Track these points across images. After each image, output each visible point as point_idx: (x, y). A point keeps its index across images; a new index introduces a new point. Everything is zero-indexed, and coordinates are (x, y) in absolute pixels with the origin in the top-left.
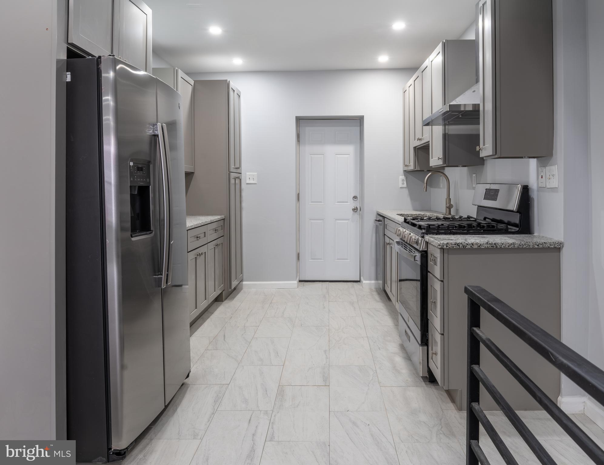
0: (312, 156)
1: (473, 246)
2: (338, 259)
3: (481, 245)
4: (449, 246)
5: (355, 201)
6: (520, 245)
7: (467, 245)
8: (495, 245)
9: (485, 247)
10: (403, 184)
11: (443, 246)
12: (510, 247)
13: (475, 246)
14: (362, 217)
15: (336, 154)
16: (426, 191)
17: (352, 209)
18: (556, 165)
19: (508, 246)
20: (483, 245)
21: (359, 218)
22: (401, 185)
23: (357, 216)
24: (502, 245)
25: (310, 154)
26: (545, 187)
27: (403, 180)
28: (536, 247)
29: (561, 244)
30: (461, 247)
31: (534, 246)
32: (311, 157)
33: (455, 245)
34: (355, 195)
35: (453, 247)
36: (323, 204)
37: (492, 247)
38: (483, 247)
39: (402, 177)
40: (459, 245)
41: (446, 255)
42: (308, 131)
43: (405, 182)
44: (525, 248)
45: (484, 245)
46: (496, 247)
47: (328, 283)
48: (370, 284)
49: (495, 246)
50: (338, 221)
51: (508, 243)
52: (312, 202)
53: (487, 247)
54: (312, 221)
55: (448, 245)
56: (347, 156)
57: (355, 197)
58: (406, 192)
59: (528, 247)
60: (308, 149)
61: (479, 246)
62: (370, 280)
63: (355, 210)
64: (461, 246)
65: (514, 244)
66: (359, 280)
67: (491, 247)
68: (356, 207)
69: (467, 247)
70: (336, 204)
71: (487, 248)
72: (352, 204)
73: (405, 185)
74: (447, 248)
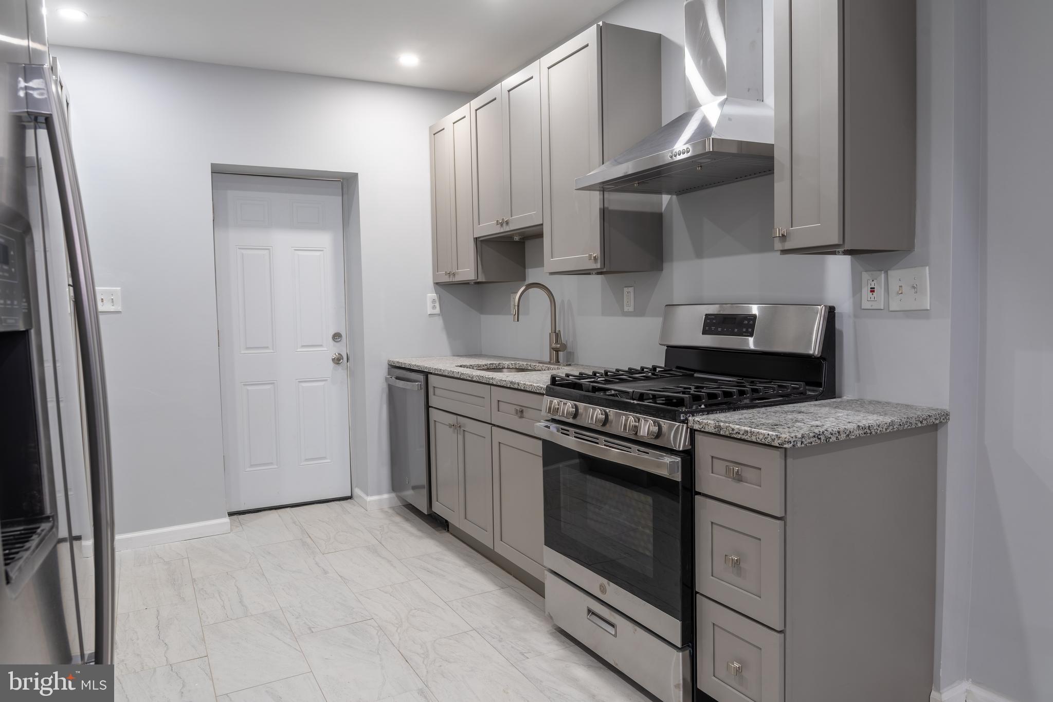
0: (244, 252)
1: (839, 437)
2: (307, 460)
3: (850, 432)
4: (805, 443)
5: (337, 342)
6: (900, 425)
7: (832, 436)
8: (869, 429)
9: (856, 435)
10: (434, 307)
11: (795, 443)
12: (888, 431)
13: (842, 435)
14: (352, 374)
15: (295, 250)
16: (518, 320)
17: (333, 360)
18: (927, 268)
19: (886, 430)
20: (853, 432)
21: (346, 377)
22: (430, 311)
23: (341, 372)
24: (878, 428)
25: (239, 248)
26: (882, 308)
27: (434, 301)
28: (920, 425)
29: (947, 415)
30: (822, 441)
31: (917, 424)
32: (243, 254)
33: (814, 439)
34: (336, 332)
35: (812, 443)
36: (272, 351)
37: (865, 433)
38: (854, 437)
39: (432, 295)
40: (819, 437)
41: (789, 461)
42: (235, 196)
43: (437, 305)
44: (906, 429)
45: (855, 431)
46: (871, 433)
47: (288, 509)
48: (380, 501)
49: (869, 432)
50: (304, 385)
51: (886, 423)
52: (248, 348)
53: (858, 435)
54: (249, 388)
55: (803, 440)
56: (318, 253)
57: (337, 337)
58: (439, 322)
59: (909, 427)
60: (235, 237)
61: (848, 435)
62: (379, 493)
63: (337, 360)
64: (822, 437)
65: (892, 424)
66: (350, 495)
67: (864, 435)
68: (339, 354)
69: (831, 440)
70: (299, 350)
71: (858, 438)
72: (331, 350)
73: (437, 310)
74: (803, 445)
